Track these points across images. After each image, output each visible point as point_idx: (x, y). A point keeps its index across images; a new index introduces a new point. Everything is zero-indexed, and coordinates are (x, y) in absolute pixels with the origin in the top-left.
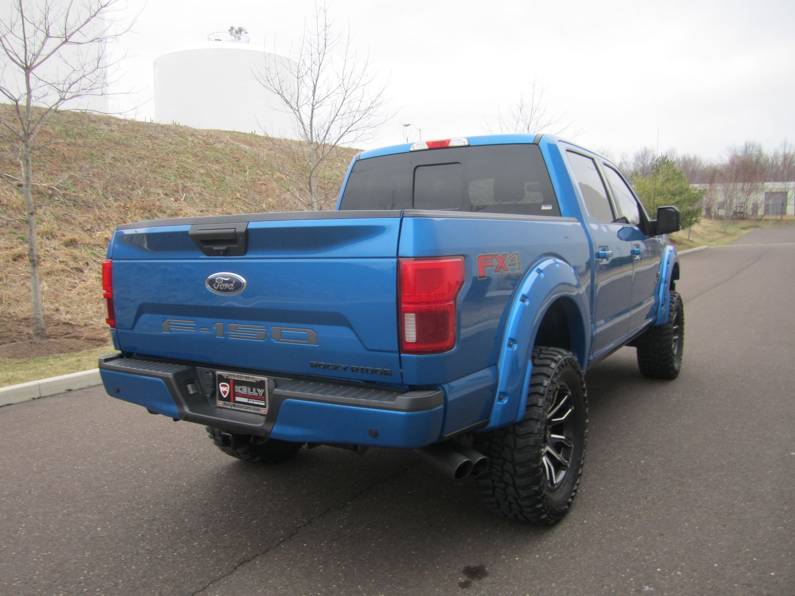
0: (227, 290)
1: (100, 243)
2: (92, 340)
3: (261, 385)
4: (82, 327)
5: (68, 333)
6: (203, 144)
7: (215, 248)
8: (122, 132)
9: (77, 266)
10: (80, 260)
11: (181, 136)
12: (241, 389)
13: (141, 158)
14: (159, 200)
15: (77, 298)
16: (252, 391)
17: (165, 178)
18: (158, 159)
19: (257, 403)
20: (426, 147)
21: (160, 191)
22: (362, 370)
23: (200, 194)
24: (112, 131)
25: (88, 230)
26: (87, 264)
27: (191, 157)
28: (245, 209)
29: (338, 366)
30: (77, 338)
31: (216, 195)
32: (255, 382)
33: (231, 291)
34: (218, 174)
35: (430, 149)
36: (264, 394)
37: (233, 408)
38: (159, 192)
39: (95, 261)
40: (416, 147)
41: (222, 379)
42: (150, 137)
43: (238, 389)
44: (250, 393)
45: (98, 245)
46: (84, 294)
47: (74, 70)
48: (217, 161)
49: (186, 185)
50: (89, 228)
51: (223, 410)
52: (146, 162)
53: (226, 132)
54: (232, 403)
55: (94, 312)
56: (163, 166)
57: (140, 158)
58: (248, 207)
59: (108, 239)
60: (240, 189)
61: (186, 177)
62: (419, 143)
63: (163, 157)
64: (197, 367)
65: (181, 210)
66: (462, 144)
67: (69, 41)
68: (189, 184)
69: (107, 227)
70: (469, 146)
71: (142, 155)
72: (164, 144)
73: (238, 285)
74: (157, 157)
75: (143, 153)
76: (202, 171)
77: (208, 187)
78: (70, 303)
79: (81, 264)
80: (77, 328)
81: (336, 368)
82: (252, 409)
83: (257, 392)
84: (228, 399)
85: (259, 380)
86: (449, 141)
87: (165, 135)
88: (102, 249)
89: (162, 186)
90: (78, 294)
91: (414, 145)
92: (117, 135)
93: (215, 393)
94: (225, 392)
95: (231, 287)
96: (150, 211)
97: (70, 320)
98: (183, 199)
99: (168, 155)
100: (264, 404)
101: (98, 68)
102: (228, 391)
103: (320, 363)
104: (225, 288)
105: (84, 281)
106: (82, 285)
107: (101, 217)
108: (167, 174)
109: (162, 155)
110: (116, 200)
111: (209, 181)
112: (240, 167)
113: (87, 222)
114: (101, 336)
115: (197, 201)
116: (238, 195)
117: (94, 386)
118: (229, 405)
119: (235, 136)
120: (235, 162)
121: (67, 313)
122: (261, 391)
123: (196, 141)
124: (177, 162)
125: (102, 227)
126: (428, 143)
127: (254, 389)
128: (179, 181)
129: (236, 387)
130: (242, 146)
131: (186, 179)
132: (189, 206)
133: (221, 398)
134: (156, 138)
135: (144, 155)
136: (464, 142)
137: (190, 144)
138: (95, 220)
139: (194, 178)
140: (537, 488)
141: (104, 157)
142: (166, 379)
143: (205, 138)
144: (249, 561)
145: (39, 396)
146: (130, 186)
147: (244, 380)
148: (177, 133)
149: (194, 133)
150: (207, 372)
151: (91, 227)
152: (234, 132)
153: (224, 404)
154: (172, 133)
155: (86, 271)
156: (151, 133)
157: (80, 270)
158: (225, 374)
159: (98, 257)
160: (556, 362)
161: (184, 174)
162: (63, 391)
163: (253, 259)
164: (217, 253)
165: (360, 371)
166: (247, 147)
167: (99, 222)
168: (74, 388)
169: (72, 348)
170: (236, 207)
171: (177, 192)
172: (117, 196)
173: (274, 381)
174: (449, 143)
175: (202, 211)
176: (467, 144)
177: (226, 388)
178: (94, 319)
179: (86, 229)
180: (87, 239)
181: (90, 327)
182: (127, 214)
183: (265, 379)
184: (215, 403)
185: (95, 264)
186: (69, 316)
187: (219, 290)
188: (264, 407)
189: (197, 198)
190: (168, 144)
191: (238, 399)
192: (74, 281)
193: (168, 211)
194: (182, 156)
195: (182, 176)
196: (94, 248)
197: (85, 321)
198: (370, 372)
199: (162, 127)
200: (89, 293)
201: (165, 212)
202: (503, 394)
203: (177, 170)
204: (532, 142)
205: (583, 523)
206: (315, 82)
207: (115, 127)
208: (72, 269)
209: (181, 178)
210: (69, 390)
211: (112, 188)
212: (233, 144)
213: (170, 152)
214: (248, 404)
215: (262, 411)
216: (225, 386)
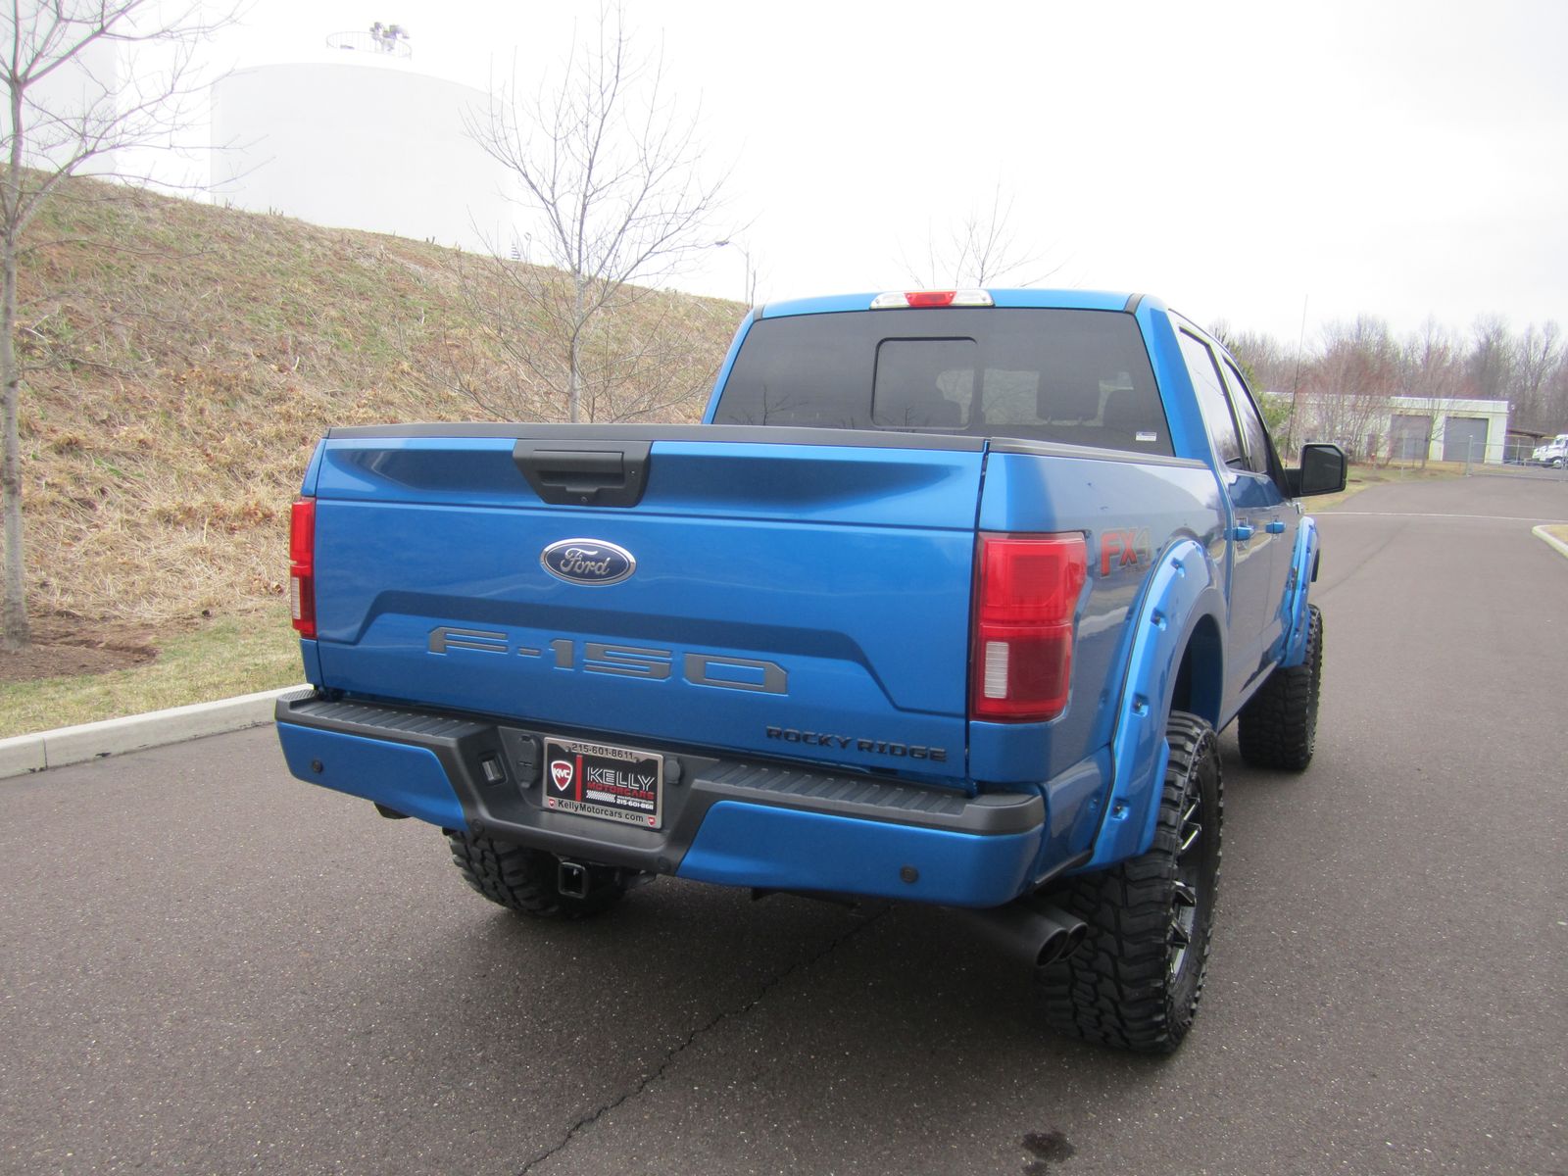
0: (591, 575)
1: (130, 450)
2: (121, 649)
3: (649, 768)
4: (95, 622)
5: (68, 634)
6: (334, 258)
7: (570, 489)
8: (169, 224)
9: (81, 496)
10: (87, 483)
11: (288, 240)
12: (601, 775)
13: (211, 280)
14: (246, 367)
15: (83, 562)
16: (625, 779)
17: (259, 322)
18: (243, 283)
19: (636, 805)
20: (905, 303)
21: (250, 350)
22: (882, 748)
23: (330, 359)
24: (149, 220)
25: (103, 422)
26: (103, 492)
27: (310, 283)
28: (420, 393)
29: (829, 738)
30: (89, 644)
31: (361, 364)
32: (635, 761)
33: (600, 576)
34: (364, 321)
35: (913, 307)
36: (653, 787)
37: (580, 812)
38: (248, 351)
39: (119, 487)
40: (883, 302)
41: (556, 752)
42: (226, 237)
43: (593, 774)
44: (622, 784)
45: (124, 454)
46: (97, 554)
47: (107, 92)
48: (361, 294)
49: (302, 339)
50: (105, 417)
51: (556, 816)
52: (220, 288)
53: (377, 236)
54: (577, 803)
55: (119, 592)
56: (255, 299)
57: (208, 279)
58: (425, 391)
59: (145, 443)
60: (410, 353)
61: (302, 324)
62: (893, 294)
63: (255, 279)
64: (500, 727)
65: (292, 390)
66: (980, 302)
67: (108, 31)
68: (306, 338)
69: (142, 417)
70: (993, 307)
71: (211, 273)
72: (256, 253)
73: (617, 566)
74: (241, 279)
75: (215, 269)
76: (333, 313)
77: (346, 346)
78: (70, 571)
79: (90, 492)
80: (85, 624)
81: (823, 742)
82: (624, 816)
83: (637, 781)
84: (569, 794)
85: (642, 759)
86: (952, 295)
87: (258, 235)
88: (132, 462)
89: (253, 340)
90: (86, 553)
91: (880, 297)
92: (160, 230)
93: (539, 780)
94: (562, 781)
95: (600, 568)
96: (228, 389)
97: (71, 606)
98: (295, 368)
99: (264, 275)
100: (651, 807)
101: (171, 92)
102: (570, 777)
103: (788, 730)
104: (587, 572)
105: (97, 526)
106: (92, 535)
107: (130, 396)
108: (262, 314)
109: (252, 276)
110: (159, 364)
111: (347, 333)
112: (407, 308)
113: (100, 404)
114: (142, 643)
115: (323, 373)
116: (405, 366)
117: (154, 747)
118: (571, 806)
119: (397, 245)
120: (397, 298)
121: (64, 591)
122: (646, 782)
123: (319, 251)
124: (282, 292)
125: (133, 418)
126: (909, 296)
127: (631, 777)
128: (288, 332)
129: (590, 770)
130: (412, 266)
131: (300, 328)
132: (308, 382)
133: (553, 791)
134: (240, 240)
135: (217, 274)
136: (984, 299)
137: (306, 256)
138: (116, 401)
139: (315, 327)
140: (1159, 984)
141: (134, 272)
142: (441, 751)
143: (337, 247)
144: (592, 1120)
145: (43, 766)
146: (188, 336)
147: (610, 756)
148: (280, 233)
149: (314, 235)
150: (525, 738)
151: (109, 416)
152: (393, 237)
153: (560, 803)
154: (271, 232)
155: (101, 507)
156: (229, 229)
157: (89, 504)
158: (564, 742)
159: (124, 478)
160: (1193, 740)
161: (298, 316)
162: (92, 756)
163: (652, 515)
164: (575, 499)
165: (878, 750)
166: (421, 270)
167: (126, 406)
168: (113, 750)
169: (84, 666)
170: (402, 390)
171: (284, 352)
172: (162, 355)
173: (679, 761)
174: (952, 297)
175: (333, 395)
176: (989, 302)
177: (565, 771)
178: (121, 607)
179: (98, 419)
180: (102, 442)
181: (113, 622)
182: (182, 393)
183: (656, 756)
184: (539, 801)
185: (119, 493)
186: (69, 599)
187: (572, 573)
188: (653, 812)
189: (324, 367)
190: (263, 254)
191: (591, 794)
192: (76, 526)
193: (266, 391)
194: (291, 280)
195: (293, 321)
196: (117, 459)
197: (102, 609)
198: (899, 752)
199: (251, 218)
200: (108, 553)
201: (258, 393)
202: (1121, 801)
203: (282, 309)
204: (1121, 309)
205: (1221, 1051)
206: (592, 151)
207: (155, 213)
208: (72, 501)
209: (291, 324)
210: (104, 755)
211: (151, 340)
212: (393, 262)
213: (269, 271)
214: (614, 805)
215: (647, 820)
216: (563, 767)
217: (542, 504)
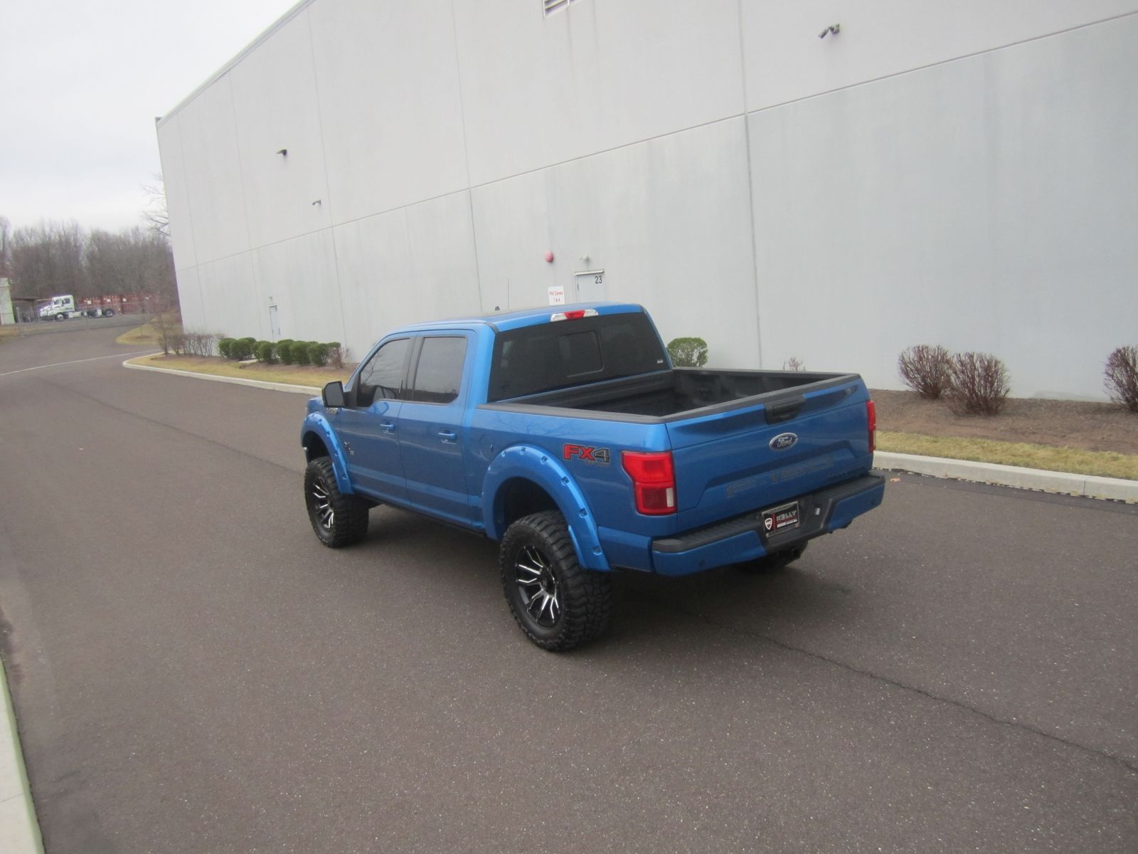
3: (794, 508)
16: (788, 515)
19: (792, 522)
20: (566, 318)
32: (789, 507)
35: (568, 320)
37: (776, 534)
40: (556, 319)
41: (767, 516)
43: (778, 518)
44: (787, 517)
51: (771, 539)
54: (775, 531)
66: (594, 315)
70: (599, 316)
73: (793, 440)
82: (789, 528)
85: (792, 505)
86: (583, 312)
91: (554, 317)
93: (763, 530)
94: (769, 526)
102: (771, 524)
118: (773, 533)
122: (794, 513)
126: (567, 315)
127: (790, 513)
136: (595, 313)
147: (783, 509)
153: (770, 534)
158: (768, 512)
163: (800, 420)
173: (804, 500)
174: (583, 314)
176: (597, 314)
177: (770, 522)
183: (796, 502)
187: (781, 447)
188: (797, 522)
191: (779, 526)
214: (787, 525)
215: (797, 525)
216: (768, 521)
217: (767, 426)
